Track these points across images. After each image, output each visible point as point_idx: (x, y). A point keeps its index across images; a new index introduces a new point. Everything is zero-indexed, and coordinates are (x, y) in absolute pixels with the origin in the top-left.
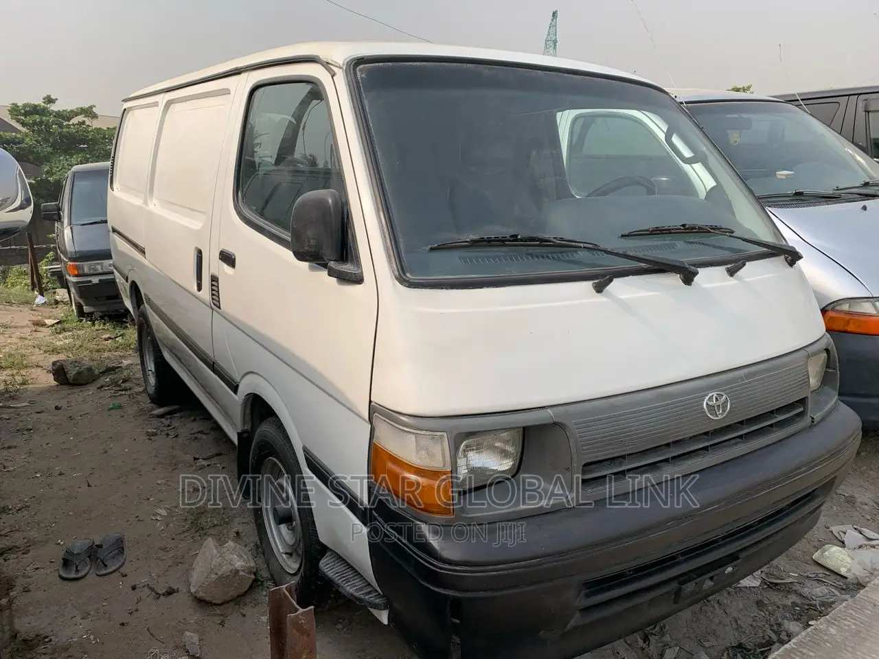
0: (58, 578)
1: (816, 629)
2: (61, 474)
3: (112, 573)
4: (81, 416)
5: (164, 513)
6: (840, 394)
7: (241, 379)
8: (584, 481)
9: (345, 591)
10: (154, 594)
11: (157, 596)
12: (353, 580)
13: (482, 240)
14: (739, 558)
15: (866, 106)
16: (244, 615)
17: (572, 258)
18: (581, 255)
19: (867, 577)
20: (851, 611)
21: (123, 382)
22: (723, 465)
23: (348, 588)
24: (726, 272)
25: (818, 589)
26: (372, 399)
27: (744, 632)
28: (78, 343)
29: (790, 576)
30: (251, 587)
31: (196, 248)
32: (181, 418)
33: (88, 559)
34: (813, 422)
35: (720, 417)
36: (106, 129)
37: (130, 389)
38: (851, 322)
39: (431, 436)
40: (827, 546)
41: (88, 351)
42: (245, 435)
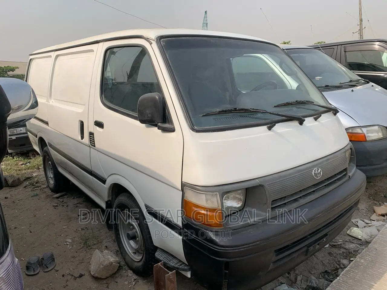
0: (26, 276)
1: (356, 261)
2: (15, 228)
3: (51, 270)
4: (19, 201)
5: (70, 241)
6: (356, 166)
7: (108, 178)
8: (272, 208)
9: (170, 265)
10: (74, 277)
11: (75, 278)
12: (172, 260)
13: (223, 111)
14: (328, 235)
15: (345, 49)
16: (117, 282)
17: (256, 117)
18: (259, 115)
19: (369, 238)
20: (368, 253)
21: (36, 184)
22: (321, 198)
23: (171, 264)
24: (313, 119)
25: (351, 246)
26: (183, 181)
27: (326, 266)
28: (9, 167)
29: (339, 242)
30: (118, 270)
31: (80, 120)
32: (68, 197)
33: (38, 265)
34: (349, 177)
35: (319, 178)
36: (4, 67)
37: (40, 186)
38: (353, 137)
39: (212, 195)
40: (351, 228)
41: (14, 171)
42: (109, 202)
